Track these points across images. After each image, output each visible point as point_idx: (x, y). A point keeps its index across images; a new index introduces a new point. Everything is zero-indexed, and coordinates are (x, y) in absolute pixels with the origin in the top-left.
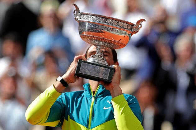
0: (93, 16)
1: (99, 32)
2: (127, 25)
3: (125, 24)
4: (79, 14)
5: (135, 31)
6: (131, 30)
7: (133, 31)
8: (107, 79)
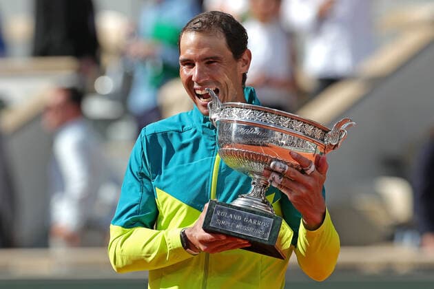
0: (250, 111)
1: (259, 145)
2: (311, 128)
3: (307, 125)
4: (218, 108)
5: (331, 144)
6: (323, 140)
7: (326, 143)
8: (267, 239)
